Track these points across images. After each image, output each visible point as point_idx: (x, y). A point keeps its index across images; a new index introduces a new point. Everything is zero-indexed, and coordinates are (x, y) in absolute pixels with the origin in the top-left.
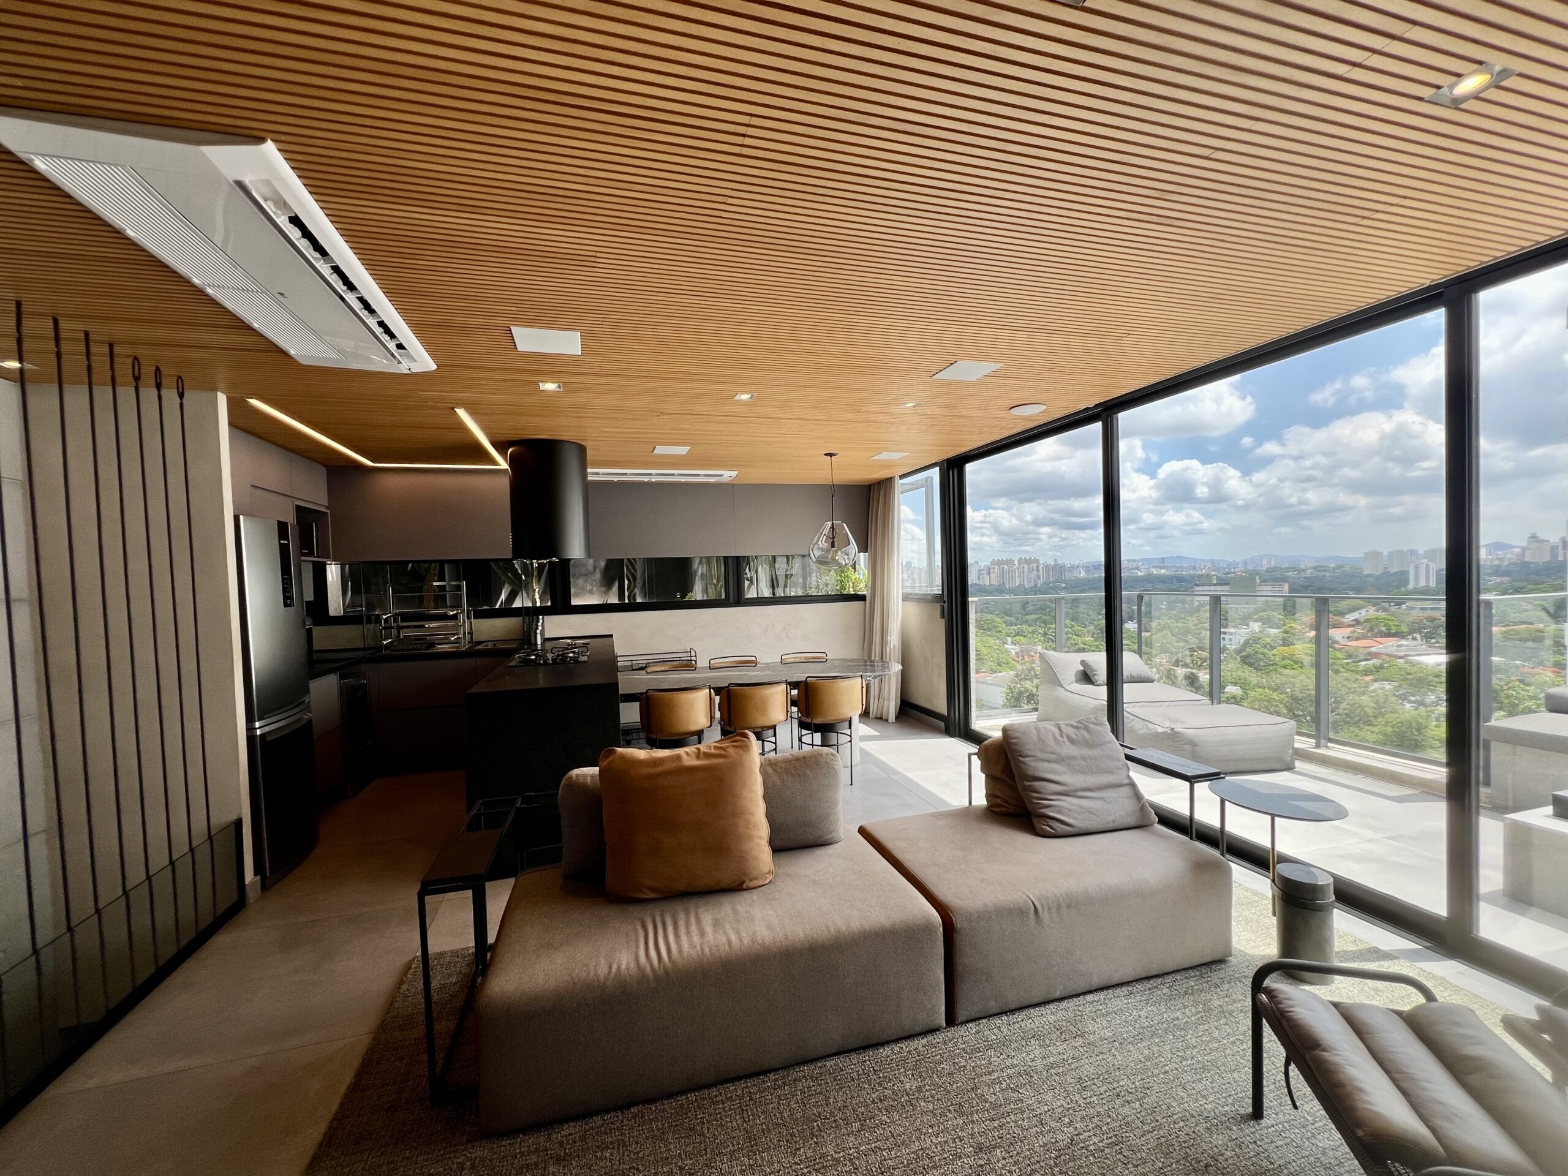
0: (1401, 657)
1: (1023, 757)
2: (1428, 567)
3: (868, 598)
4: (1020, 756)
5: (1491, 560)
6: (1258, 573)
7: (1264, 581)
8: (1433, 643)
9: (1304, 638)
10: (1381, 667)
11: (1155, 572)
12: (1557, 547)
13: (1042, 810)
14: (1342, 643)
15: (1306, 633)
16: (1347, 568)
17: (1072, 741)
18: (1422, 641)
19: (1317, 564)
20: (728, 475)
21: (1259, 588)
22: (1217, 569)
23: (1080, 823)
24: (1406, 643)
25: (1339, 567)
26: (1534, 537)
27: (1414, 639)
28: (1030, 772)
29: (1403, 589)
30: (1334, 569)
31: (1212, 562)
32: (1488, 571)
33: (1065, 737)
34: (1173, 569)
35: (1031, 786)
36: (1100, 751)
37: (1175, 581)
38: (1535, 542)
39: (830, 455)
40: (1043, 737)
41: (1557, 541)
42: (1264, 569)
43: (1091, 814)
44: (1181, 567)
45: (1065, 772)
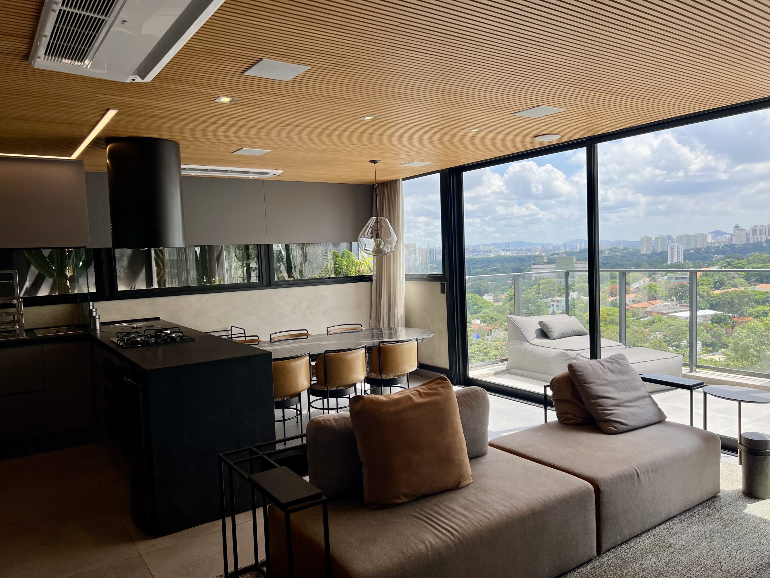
0: (665, 314)
1: (587, 384)
2: (678, 248)
3: (374, 279)
4: (586, 383)
5: (714, 243)
6: (574, 254)
7: (579, 260)
8: (683, 303)
9: (606, 303)
10: (653, 322)
11: (503, 254)
12: (750, 233)
13: (607, 417)
14: (630, 306)
15: (607, 298)
16: (630, 250)
17: (612, 371)
18: (677, 301)
19: (612, 247)
20: (273, 173)
21: (575, 265)
22: (546, 251)
23: (631, 423)
24: (667, 304)
25: (626, 249)
26: (737, 227)
27: (672, 300)
28: (594, 393)
29: (665, 264)
30: (623, 250)
31: (543, 245)
32: (713, 251)
33: (607, 368)
34: (516, 252)
35: (595, 402)
36: (629, 376)
37: (517, 260)
38: (738, 230)
39: (374, 162)
40: (595, 369)
41: (750, 230)
42: (578, 250)
43: (636, 416)
44: (521, 250)
45: (614, 392)
